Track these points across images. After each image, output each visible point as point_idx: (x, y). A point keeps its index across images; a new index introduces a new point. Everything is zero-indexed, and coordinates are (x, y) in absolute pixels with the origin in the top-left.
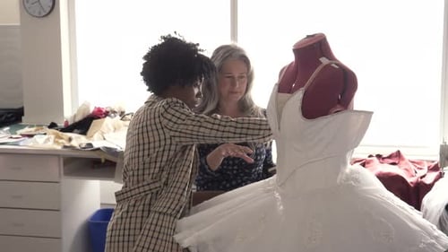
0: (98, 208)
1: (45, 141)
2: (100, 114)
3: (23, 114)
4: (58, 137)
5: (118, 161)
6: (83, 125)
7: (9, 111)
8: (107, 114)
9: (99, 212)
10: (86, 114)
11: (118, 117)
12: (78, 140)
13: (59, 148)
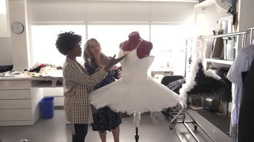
0: (43, 97)
1: (24, 75)
2: (43, 66)
3: (13, 67)
4: (29, 74)
5: (53, 80)
6: (37, 70)
7: (7, 66)
8: (45, 66)
9: (43, 99)
10: (38, 66)
11: (50, 67)
12: (37, 74)
13: (30, 77)
